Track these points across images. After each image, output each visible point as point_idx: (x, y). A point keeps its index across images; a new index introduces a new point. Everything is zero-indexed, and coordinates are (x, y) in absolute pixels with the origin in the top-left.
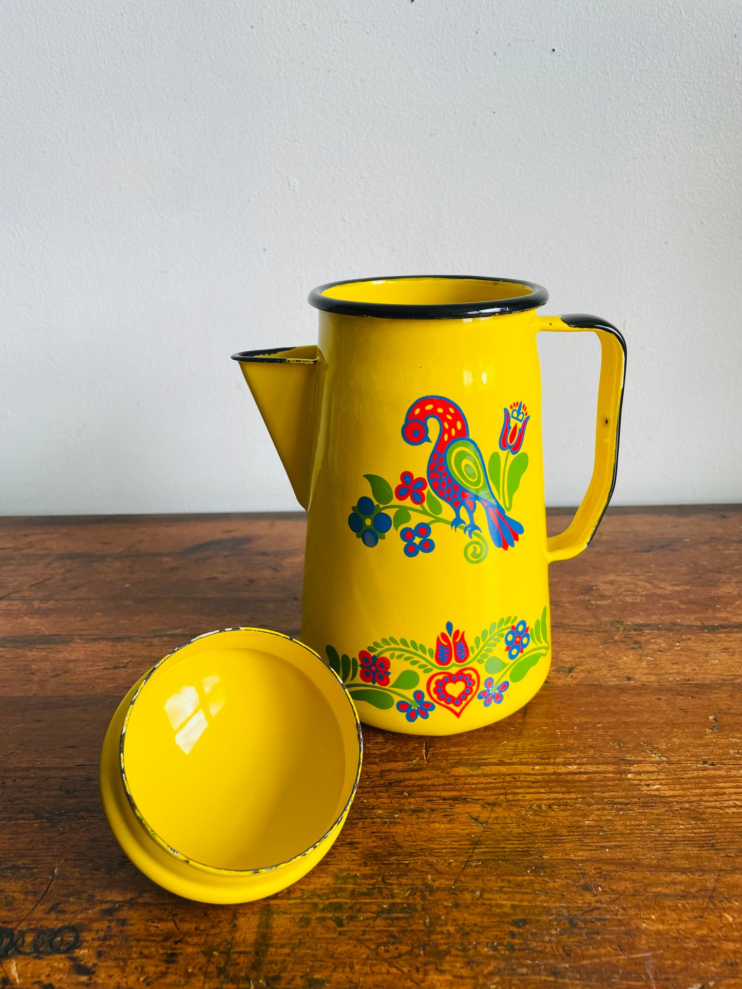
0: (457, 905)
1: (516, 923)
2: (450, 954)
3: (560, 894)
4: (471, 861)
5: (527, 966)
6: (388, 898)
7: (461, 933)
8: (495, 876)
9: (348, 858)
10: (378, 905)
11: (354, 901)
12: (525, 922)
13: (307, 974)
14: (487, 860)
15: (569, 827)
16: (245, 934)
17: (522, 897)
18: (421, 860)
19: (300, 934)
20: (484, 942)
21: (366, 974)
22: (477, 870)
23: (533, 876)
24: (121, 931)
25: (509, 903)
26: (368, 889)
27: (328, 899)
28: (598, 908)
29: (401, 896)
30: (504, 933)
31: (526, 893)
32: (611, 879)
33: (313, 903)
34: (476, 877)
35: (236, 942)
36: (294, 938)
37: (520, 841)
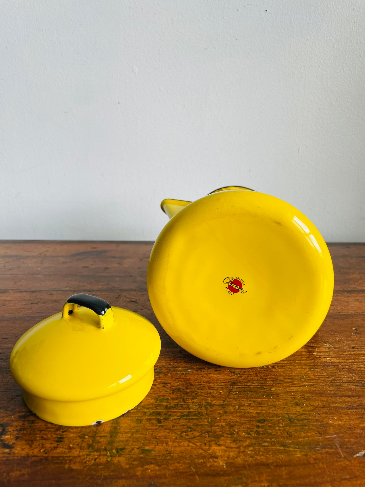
0: (226, 413)
1: (259, 421)
2: (223, 436)
3: (283, 407)
4: (232, 392)
5: (268, 442)
6: (186, 409)
7: (229, 426)
8: (246, 398)
9: (163, 390)
10: (181, 413)
11: (167, 411)
12: (264, 421)
13: (141, 447)
14: (240, 391)
15: (284, 376)
16: (104, 427)
17: (262, 408)
18: (204, 391)
19: (136, 427)
20: (242, 430)
21: (176, 446)
22: (236, 396)
23: (267, 399)
24: (30, 426)
25: (255, 412)
26: (175, 405)
27: (153, 410)
28: (304, 414)
29: (194, 408)
30: (253, 426)
31: (264, 407)
32: (310, 400)
33: (144, 412)
34: (235, 399)
35: (99, 431)
36: (133, 429)
37: (258, 382)
